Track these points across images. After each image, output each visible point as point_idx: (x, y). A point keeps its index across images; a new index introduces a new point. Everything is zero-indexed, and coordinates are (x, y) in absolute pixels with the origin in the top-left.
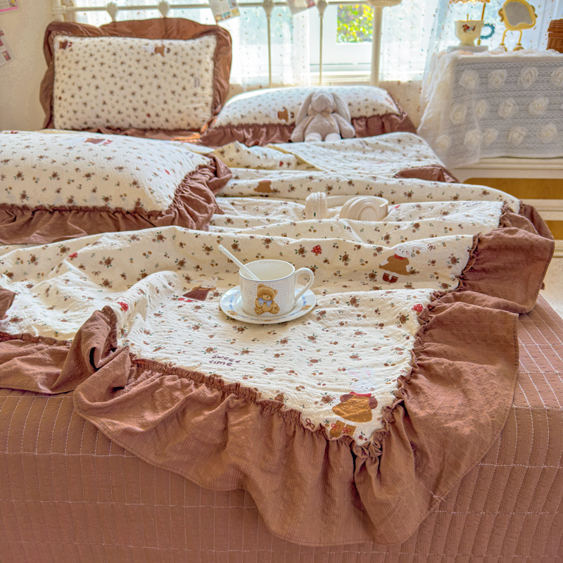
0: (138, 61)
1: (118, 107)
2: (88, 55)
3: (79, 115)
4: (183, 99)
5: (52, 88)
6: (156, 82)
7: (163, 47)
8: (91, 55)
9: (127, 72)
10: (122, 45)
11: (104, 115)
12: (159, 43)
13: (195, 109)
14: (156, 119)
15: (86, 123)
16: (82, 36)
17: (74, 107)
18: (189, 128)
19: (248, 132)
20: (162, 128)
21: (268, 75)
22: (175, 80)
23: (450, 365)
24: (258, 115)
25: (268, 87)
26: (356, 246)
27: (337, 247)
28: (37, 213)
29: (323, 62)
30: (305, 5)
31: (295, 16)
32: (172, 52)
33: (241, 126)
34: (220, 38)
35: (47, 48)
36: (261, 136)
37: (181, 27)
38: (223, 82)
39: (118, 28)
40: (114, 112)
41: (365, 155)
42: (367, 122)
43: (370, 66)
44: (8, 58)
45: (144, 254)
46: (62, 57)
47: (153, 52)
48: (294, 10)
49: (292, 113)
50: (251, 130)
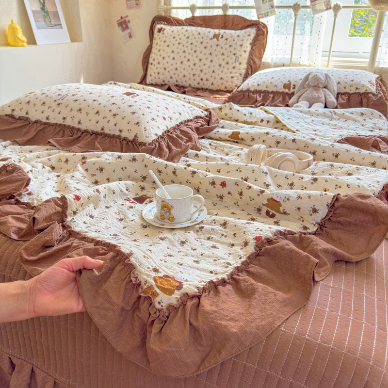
0: (202, 43)
1: (184, 72)
2: (172, 37)
3: (161, 76)
4: (225, 70)
5: (149, 57)
6: (210, 58)
7: (219, 34)
8: (174, 37)
9: (194, 50)
10: (194, 31)
11: (175, 77)
12: (217, 31)
13: (232, 77)
14: (206, 82)
15: (164, 81)
16: (172, 25)
17: (159, 70)
18: (226, 90)
19: (260, 96)
20: (209, 88)
21: (290, 56)
22: (223, 57)
23: (252, 284)
24: (269, 85)
25: (289, 66)
26: (248, 186)
27: (238, 185)
28: (84, 133)
29: (332, 50)
30: (324, 8)
31: (316, 16)
32: (224, 38)
33: (256, 92)
34: (259, 30)
35: (151, 31)
36: (268, 99)
37: (235, 21)
38: (256, 60)
39: (195, 21)
40: (181, 75)
41: (330, 122)
42: (349, 97)
43: (369, 55)
44: (130, 36)
45: (122, 168)
46: (157, 38)
47: (212, 37)
48: (315, 12)
49: (294, 85)
50: (262, 95)
